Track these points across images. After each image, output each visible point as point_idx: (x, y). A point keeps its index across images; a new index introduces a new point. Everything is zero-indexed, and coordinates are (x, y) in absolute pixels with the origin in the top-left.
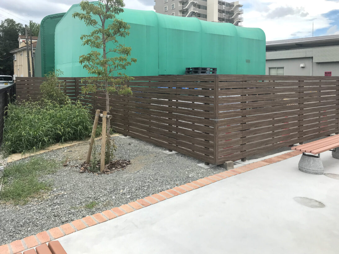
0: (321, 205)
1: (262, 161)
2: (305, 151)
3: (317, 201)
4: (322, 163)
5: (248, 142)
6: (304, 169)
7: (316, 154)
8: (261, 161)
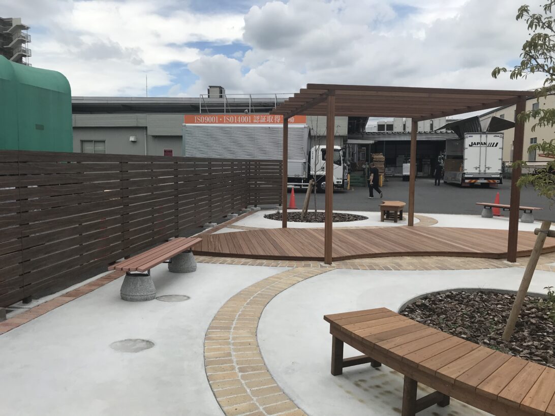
0: (149, 344)
1: (63, 296)
2: (129, 269)
3: (143, 340)
4: (153, 283)
5: (34, 269)
6: (129, 296)
7: (144, 270)
8: (60, 296)
